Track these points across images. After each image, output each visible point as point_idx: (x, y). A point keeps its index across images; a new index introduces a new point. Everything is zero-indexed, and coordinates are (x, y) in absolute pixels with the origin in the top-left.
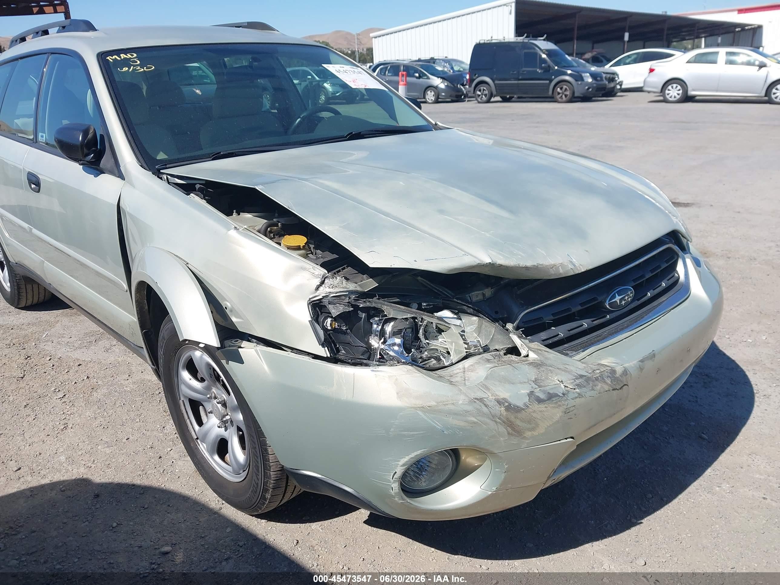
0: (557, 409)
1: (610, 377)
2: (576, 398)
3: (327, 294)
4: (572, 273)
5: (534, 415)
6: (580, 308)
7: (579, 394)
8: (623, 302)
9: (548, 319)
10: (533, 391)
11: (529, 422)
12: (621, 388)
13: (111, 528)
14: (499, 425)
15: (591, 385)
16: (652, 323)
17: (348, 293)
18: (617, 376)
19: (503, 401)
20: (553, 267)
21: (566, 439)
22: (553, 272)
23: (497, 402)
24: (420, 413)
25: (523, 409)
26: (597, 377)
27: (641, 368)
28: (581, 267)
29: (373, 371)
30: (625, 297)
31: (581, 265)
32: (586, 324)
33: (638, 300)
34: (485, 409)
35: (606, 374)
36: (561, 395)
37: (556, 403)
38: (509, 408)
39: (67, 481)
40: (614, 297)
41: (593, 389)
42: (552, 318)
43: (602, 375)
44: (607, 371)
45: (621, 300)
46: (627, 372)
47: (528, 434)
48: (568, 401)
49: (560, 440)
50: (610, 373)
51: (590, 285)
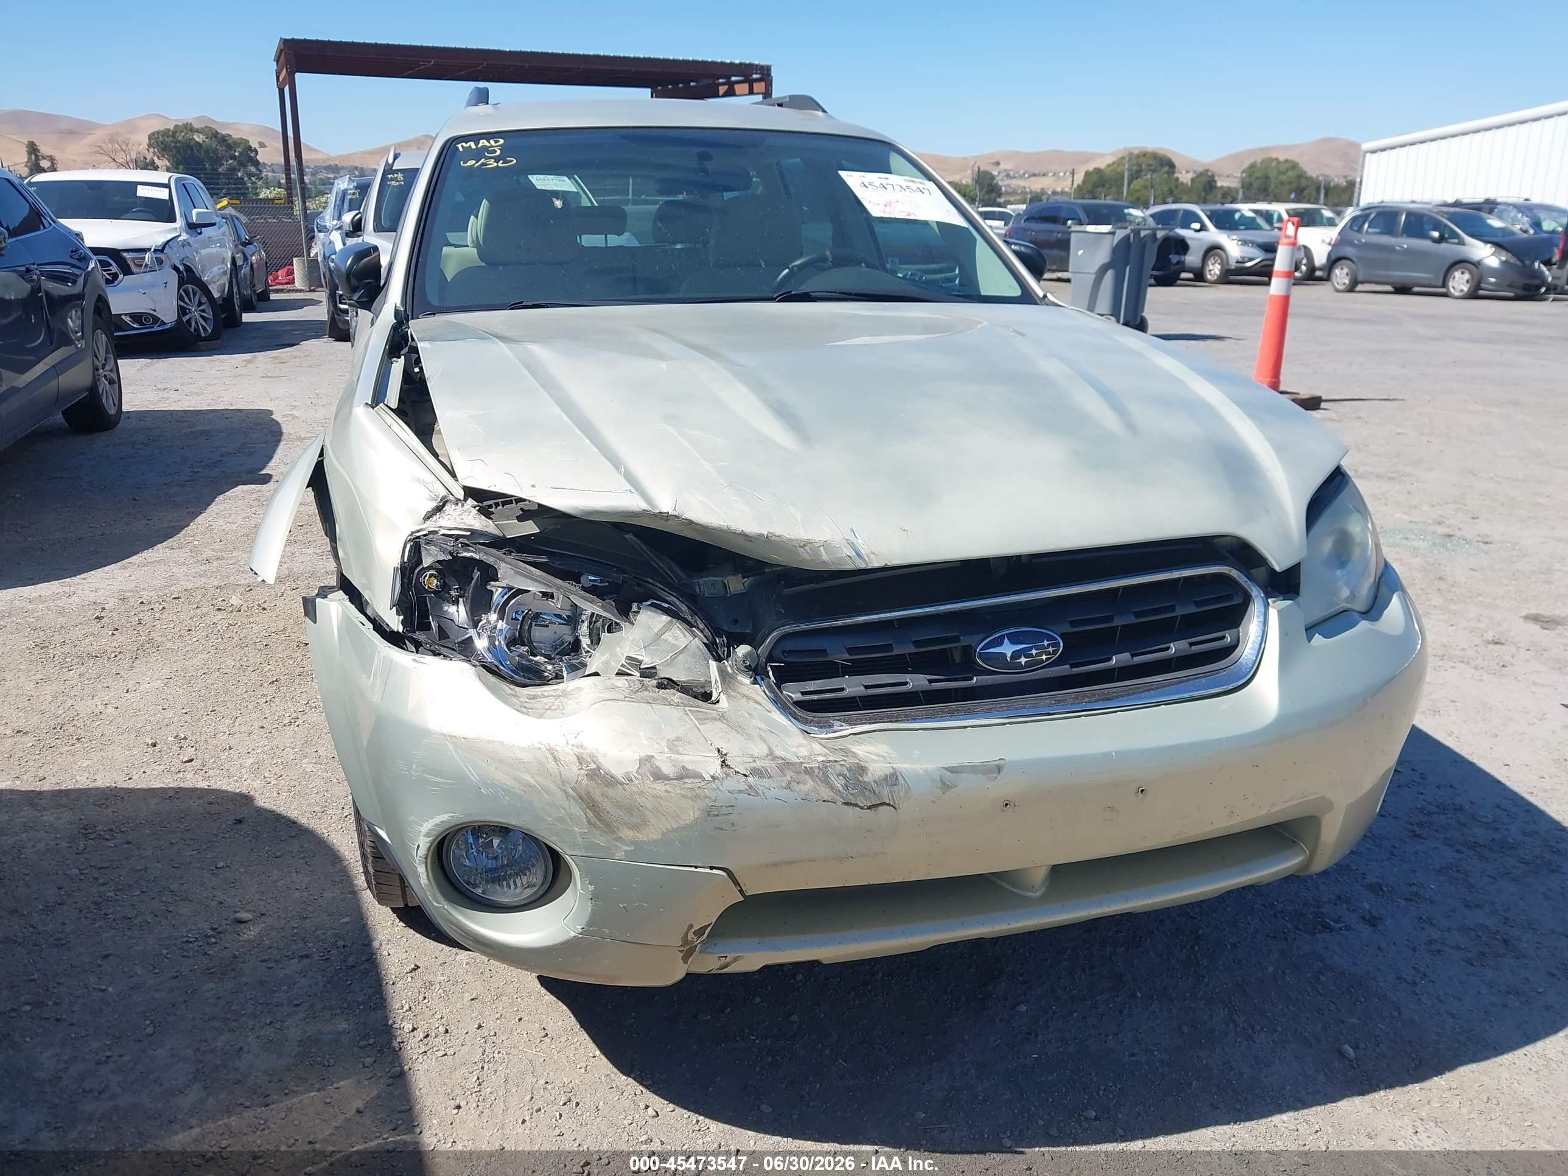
0: (690, 801)
1: (845, 777)
2: (741, 792)
3: (436, 529)
4: (849, 566)
5: (641, 800)
6: (912, 649)
7: (750, 787)
8: (1023, 660)
9: (841, 657)
10: (652, 756)
11: (629, 810)
12: (869, 808)
14: (572, 800)
15: (789, 779)
17: (468, 533)
18: (866, 779)
19: (589, 760)
20: (805, 545)
21: (711, 868)
22: (807, 557)
23: (578, 758)
24: (450, 747)
25: (621, 784)
26: (811, 768)
27: (943, 782)
28: (872, 556)
29: (414, 660)
30: (1031, 649)
31: (873, 553)
32: (916, 681)
33: (1072, 666)
34: (552, 764)
35: (839, 767)
36: (708, 777)
37: (692, 789)
38: (596, 774)
39: (228, 792)
40: (999, 642)
41: (788, 787)
42: (847, 656)
43: (826, 767)
44: (843, 763)
45: (1016, 655)
46: (897, 779)
47: (627, 834)
48: (720, 793)
49: (696, 867)
50: (850, 770)
51: (942, 608)
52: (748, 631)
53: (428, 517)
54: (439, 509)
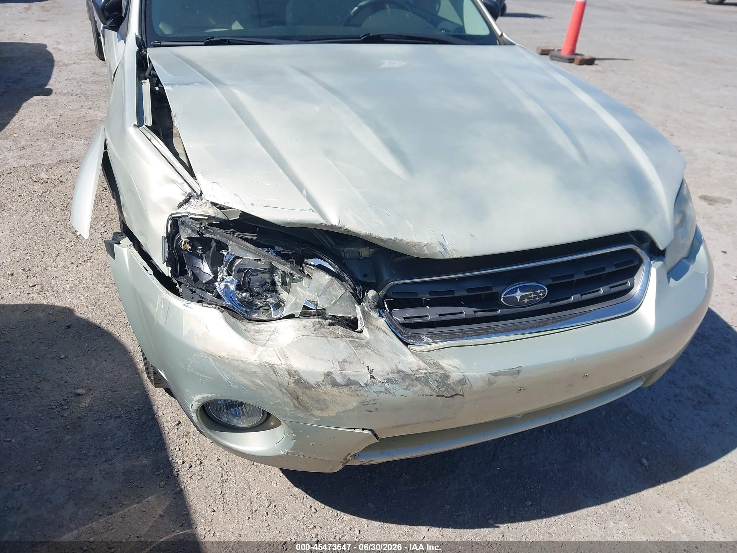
0: (353, 398)
1: (438, 381)
2: (381, 392)
3: (187, 214)
4: (440, 257)
5: (325, 397)
6: (465, 293)
7: (386, 389)
8: (526, 301)
9: (426, 297)
10: (331, 372)
11: (318, 401)
12: (450, 397)
13: (58, 358)
14: (285, 395)
15: (407, 384)
16: (555, 333)
17: (207, 218)
18: (449, 382)
19: (295, 374)
20: (415, 245)
21: (363, 430)
22: (416, 251)
23: (288, 373)
24: (211, 360)
25: (313, 387)
26: (419, 377)
27: (490, 382)
28: (454, 252)
29: (184, 305)
30: (531, 294)
31: (454, 250)
32: (466, 312)
33: (551, 302)
34: (273, 376)
35: (434, 376)
36: (363, 384)
37: (354, 391)
38: (300, 382)
40: (514, 291)
41: (407, 389)
42: (429, 296)
43: (428, 376)
44: (436, 374)
45: (522, 298)
46: (465, 381)
47: (316, 413)
48: (369, 393)
49: (355, 429)
50: (440, 377)
51: (485, 272)
52: (373, 281)
53: (181, 205)
54: (187, 201)
